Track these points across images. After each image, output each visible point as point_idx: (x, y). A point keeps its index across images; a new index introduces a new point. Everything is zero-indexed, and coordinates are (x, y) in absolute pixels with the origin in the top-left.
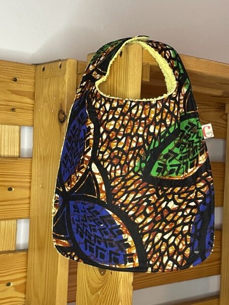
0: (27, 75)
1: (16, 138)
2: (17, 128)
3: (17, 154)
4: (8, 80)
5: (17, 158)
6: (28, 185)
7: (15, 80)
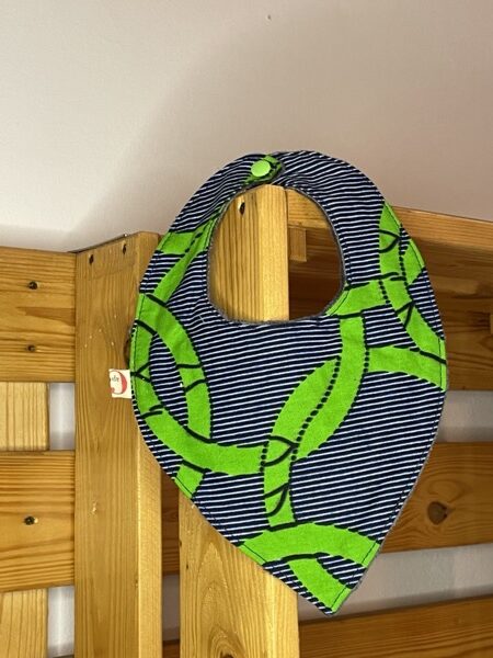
0: (57, 274)
1: (39, 409)
2: (41, 387)
3: (42, 444)
4: (18, 288)
5: (42, 451)
6: (68, 509)
7: (33, 286)
